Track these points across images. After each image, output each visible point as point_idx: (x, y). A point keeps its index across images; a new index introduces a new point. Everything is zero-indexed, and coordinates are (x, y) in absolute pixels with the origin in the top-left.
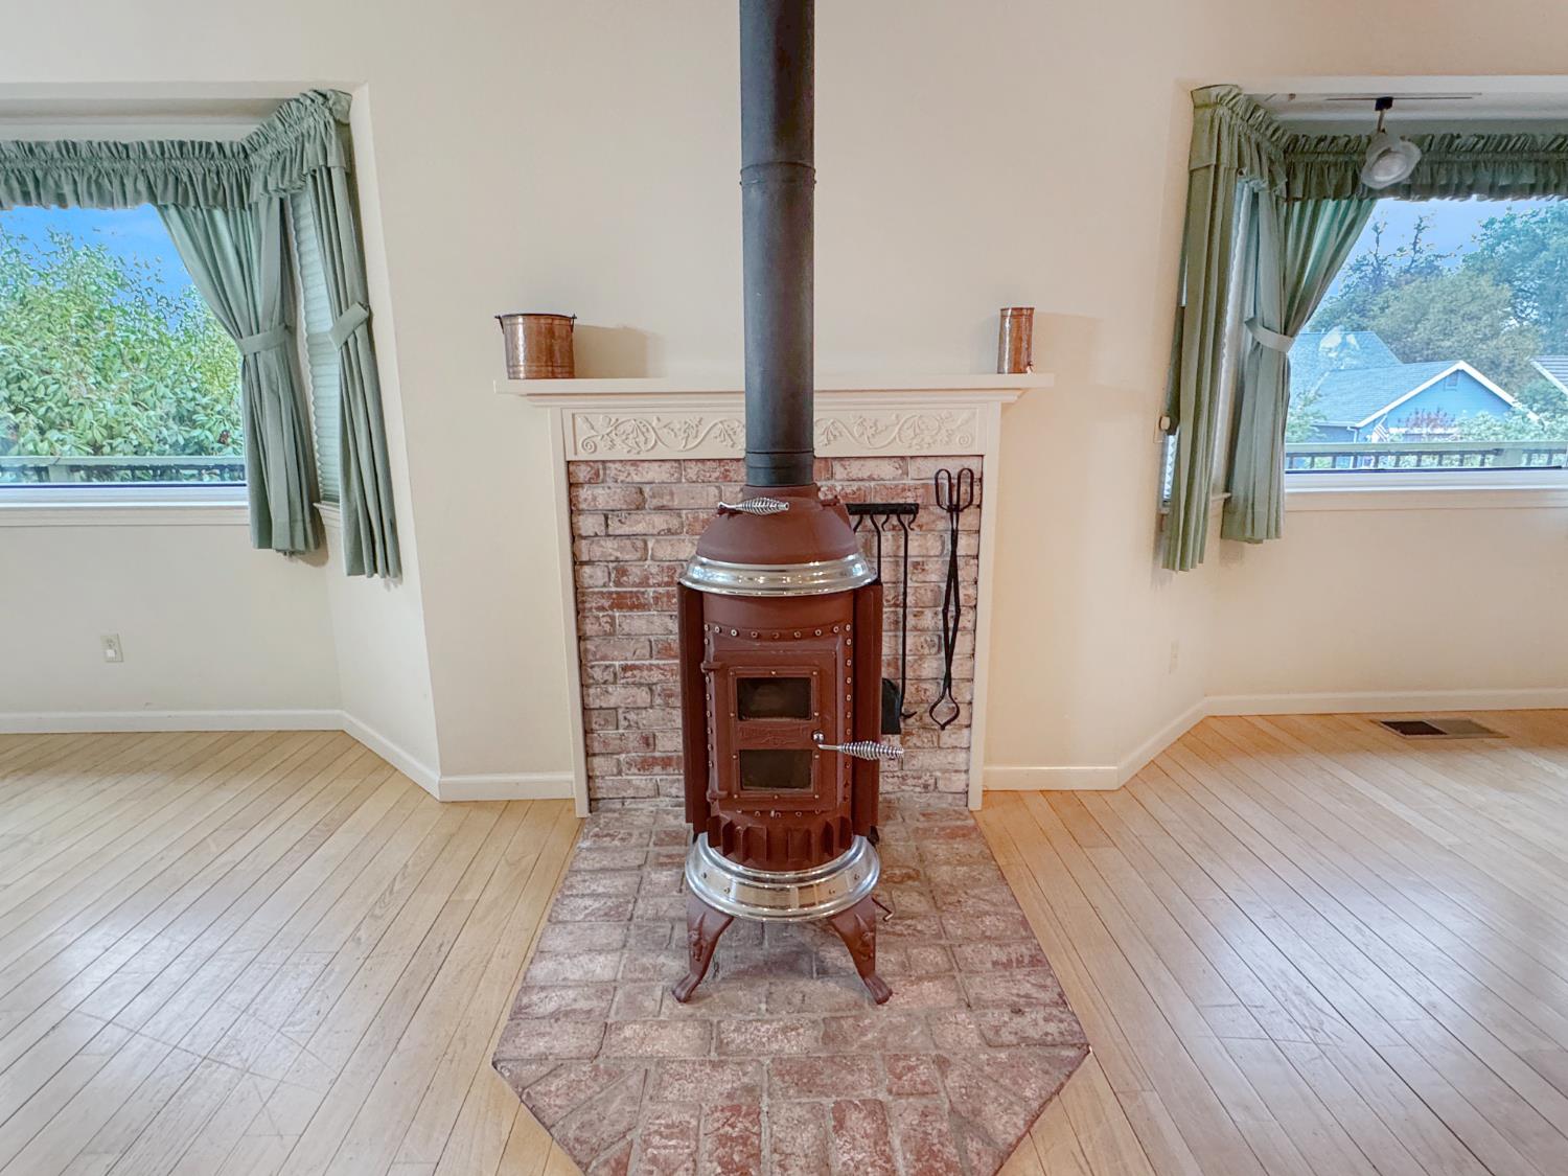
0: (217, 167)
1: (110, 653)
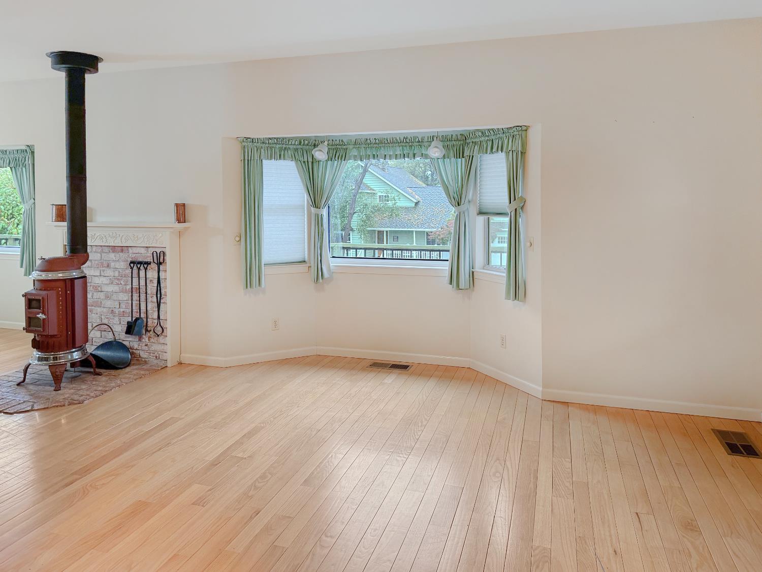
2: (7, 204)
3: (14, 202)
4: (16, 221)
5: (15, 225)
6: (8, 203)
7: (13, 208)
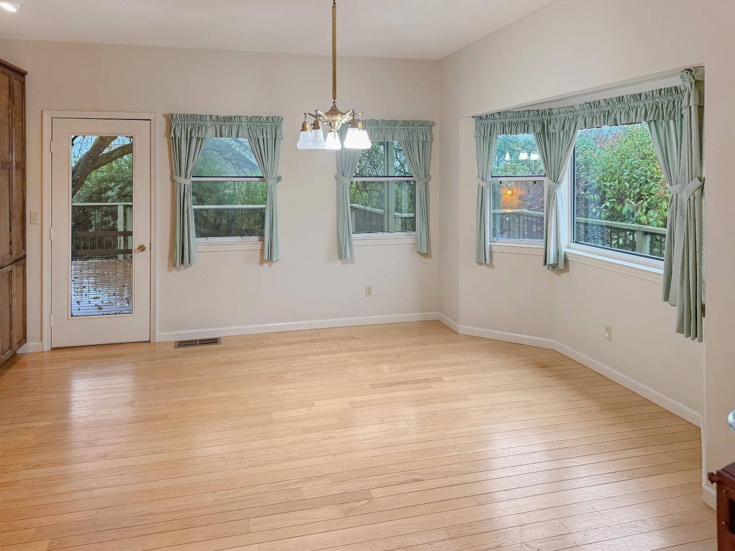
0: (674, 99)
1: (607, 335)
2: (633, 180)
3: (643, 178)
4: (645, 203)
5: (644, 211)
6: (635, 178)
7: (641, 185)
